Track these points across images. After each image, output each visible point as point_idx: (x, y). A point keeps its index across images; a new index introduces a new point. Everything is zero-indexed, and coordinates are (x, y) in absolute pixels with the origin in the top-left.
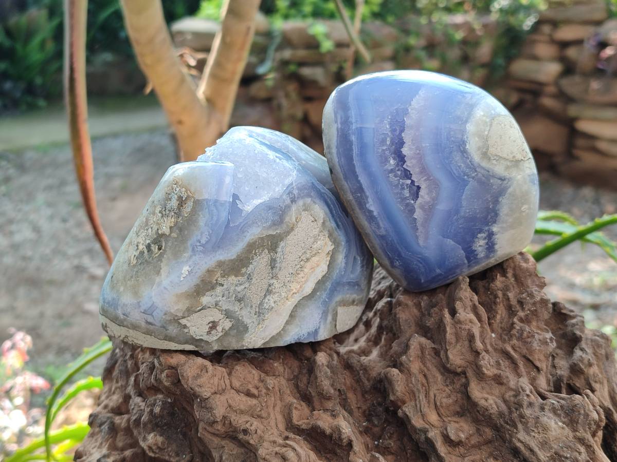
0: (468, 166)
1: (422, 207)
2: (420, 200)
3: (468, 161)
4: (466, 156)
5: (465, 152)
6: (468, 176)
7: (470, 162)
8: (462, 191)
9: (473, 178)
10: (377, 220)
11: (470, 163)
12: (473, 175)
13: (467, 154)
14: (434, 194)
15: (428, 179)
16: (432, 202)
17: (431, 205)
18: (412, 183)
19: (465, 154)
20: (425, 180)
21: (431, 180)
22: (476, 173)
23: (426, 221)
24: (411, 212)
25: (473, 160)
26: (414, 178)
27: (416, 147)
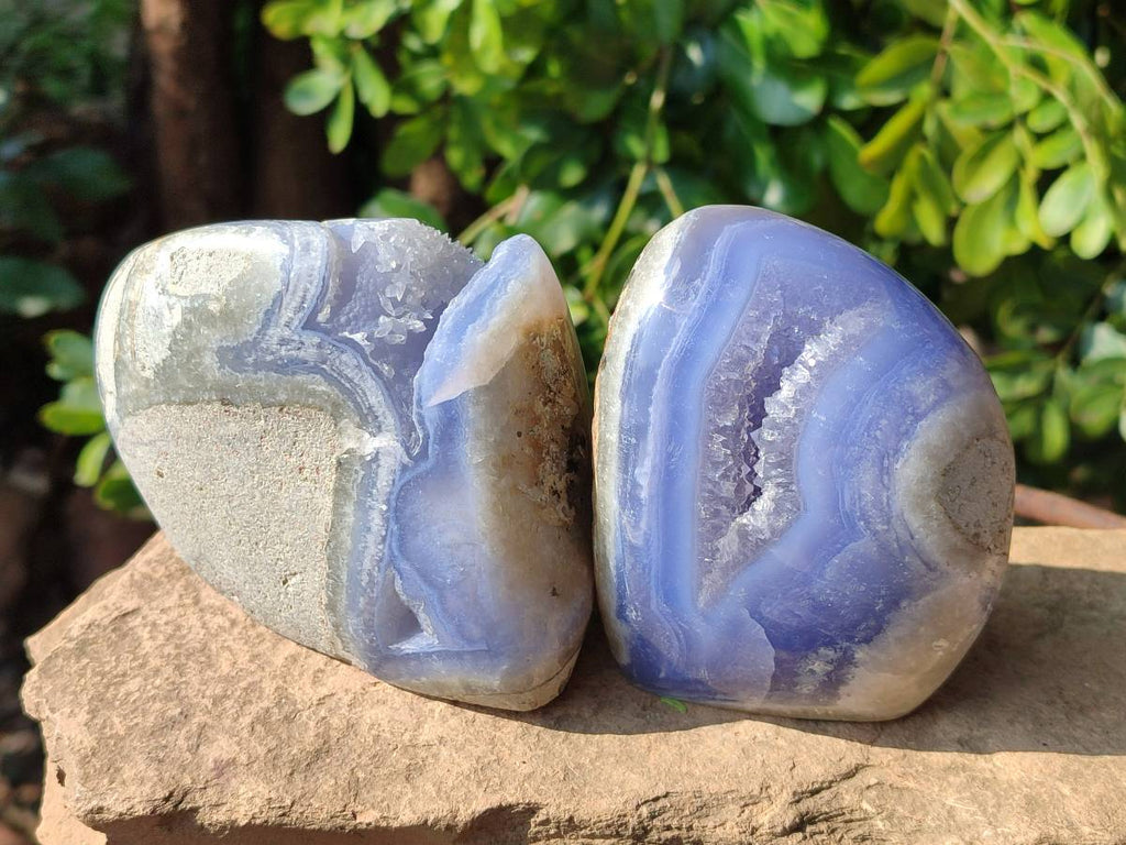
0: (877, 505)
1: (743, 534)
2: (745, 519)
3: (885, 494)
4: (886, 482)
5: (888, 474)
6: (867, 523)
7: (888, 498)
8: (839, 546)
9: (875, 533)
10: (641, 508)
11: (885, 500)
12: (879, 527)
13: (889, 480)
14: (781, 523)
15: (786, 486)
16: (767, 535)
17: (763, 541)
18: (751, 475)
19: (886, 477)
20: (778, 485)
21: (792, 491)
22: (885, 527)
23: (736, 565)
24: (718, 531)
25: (895, 498)
26: (759, 468)
27: (796, 410)
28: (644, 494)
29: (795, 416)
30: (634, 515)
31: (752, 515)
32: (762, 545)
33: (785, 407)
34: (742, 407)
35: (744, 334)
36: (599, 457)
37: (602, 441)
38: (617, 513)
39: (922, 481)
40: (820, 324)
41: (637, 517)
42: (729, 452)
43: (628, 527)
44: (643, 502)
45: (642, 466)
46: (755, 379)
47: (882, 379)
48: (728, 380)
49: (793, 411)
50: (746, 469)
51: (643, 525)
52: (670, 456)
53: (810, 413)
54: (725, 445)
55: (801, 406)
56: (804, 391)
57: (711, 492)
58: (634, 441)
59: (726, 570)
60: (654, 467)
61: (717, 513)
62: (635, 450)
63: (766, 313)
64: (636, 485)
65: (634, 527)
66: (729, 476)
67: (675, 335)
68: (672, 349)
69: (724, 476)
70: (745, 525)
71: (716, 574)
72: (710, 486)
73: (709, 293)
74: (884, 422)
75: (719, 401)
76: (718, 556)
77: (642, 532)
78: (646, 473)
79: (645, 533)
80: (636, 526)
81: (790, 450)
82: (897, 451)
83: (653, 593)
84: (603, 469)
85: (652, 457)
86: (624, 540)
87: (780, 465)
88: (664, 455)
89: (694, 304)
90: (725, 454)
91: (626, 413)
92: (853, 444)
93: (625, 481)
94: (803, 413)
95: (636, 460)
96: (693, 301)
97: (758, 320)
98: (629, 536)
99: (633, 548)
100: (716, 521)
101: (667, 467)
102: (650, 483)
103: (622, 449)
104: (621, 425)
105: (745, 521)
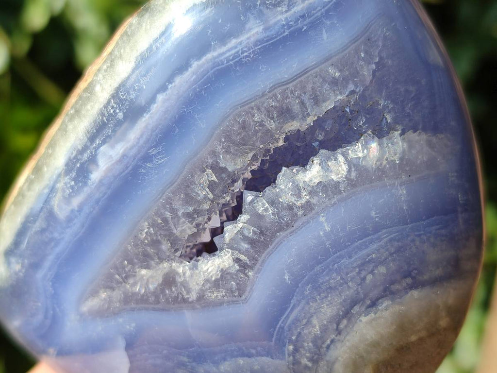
0: (318, 342)
1: (169, 280)
2: (183, 268)
3: (333, 336)
4: (342, 326)
5: (349, 320)
6: (296, 350)
7: (332, 341)
8: (254, 351)
9: (296, 362)
10: (82, 187)
11: (328, 342)
12: (305, 361)
13: (346, 327)
14: (215, 295)
15: (244, 267)
16: (193, 296)
17: (185, 301)
18: (217, 232)
19: (345, 322)
20: (237, 260)
21: (246, 275)
22: (310, 364)
23: (141, 302)
24: (145, 260)
25: (339, 345)
26: (230, 230)
27: (308, 202)
28: (96, 176)
29: (302, 207)
30: (72, 187)
31: (191, 269)
32: (180, 302)
33: (297, 191)
34: (255, 158)
35: (309, 87)
36: (76, 102)
37: (90, 89)
38: (57, 172)
39: (375, 345)
40: (391, 128)
41: (75, 191)
42: (211, 196)
43: (59, 195)
44: (90, 183)
45: (112, 147)
46: (286, 139)
47: (410, 226)
48: (261, 124)
49: (303, 201)
50: (215, 222)
51: (76, 202)
52: (147, 158)
53: (318, 214)
54: (212, 186)
55: (314, 201)
56: (327, 188)
57: (165, 220)
58: (120, 115)
59: (128, 299)
60: (124, 156)
61: (155, 243)
62: (115, 126)
63: (345, 80)
64: (93, 160)
65: (64, 198)
66: (194, 219)
67: (236, 37)
68: (224, 49)
69: (189, 216)
70: (178, 274)
71: (117, 294)
72: (168, 215)
73: (303, 16)
74: (382, 269)
75: (237, 139)
76: (131, 281)
77: (70, 208)
78: (111, 157)
79: (72, 211)
80: (68, 199)
81: (274, 235)
82: (374, 304)
83: (47, 264)
84: (72, 118)
85: (129, 145)
86: (47, 201)
87: (252, 242)
88: (142, 154)
89: (279, 17)
90: (206, 197)
91: (132, 79)
92: (338, 271)
93: (85, 148)
94: (312, 209)
95: (109, 137)
96: (282, 13)
97: (334, 82)
98: (56, 202)
99: (51, 216)
100: (151, 251)
101: (136, 168)
102: (109, 170)
103: (103, 115)
104: (118, 89)
105: (180, 270)
